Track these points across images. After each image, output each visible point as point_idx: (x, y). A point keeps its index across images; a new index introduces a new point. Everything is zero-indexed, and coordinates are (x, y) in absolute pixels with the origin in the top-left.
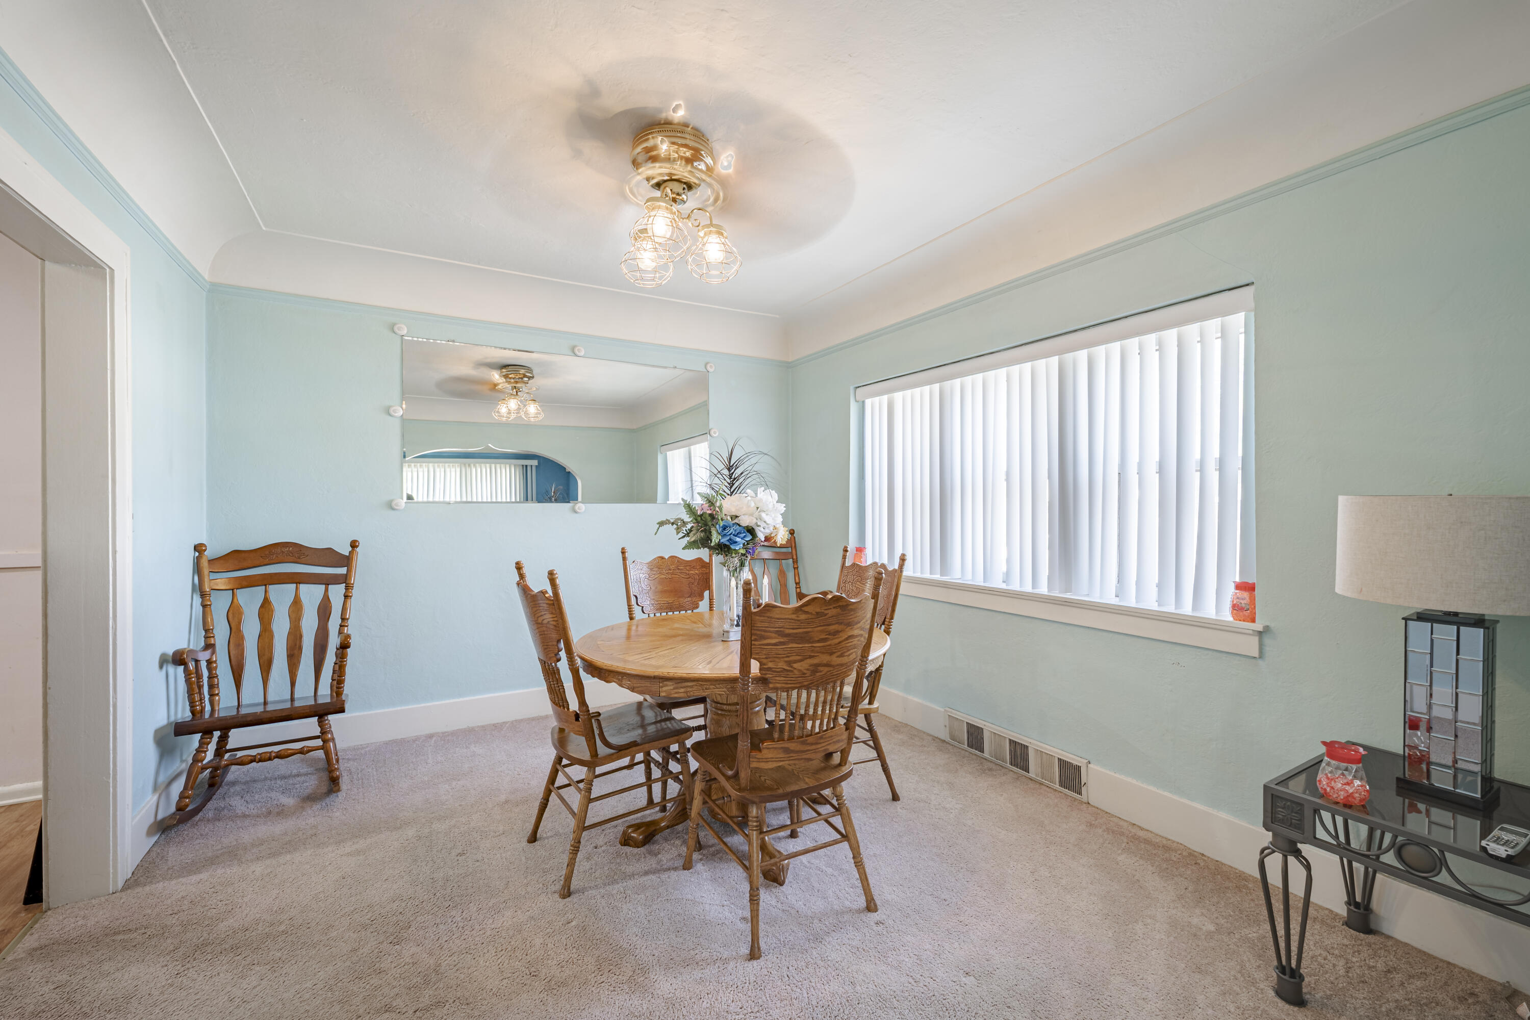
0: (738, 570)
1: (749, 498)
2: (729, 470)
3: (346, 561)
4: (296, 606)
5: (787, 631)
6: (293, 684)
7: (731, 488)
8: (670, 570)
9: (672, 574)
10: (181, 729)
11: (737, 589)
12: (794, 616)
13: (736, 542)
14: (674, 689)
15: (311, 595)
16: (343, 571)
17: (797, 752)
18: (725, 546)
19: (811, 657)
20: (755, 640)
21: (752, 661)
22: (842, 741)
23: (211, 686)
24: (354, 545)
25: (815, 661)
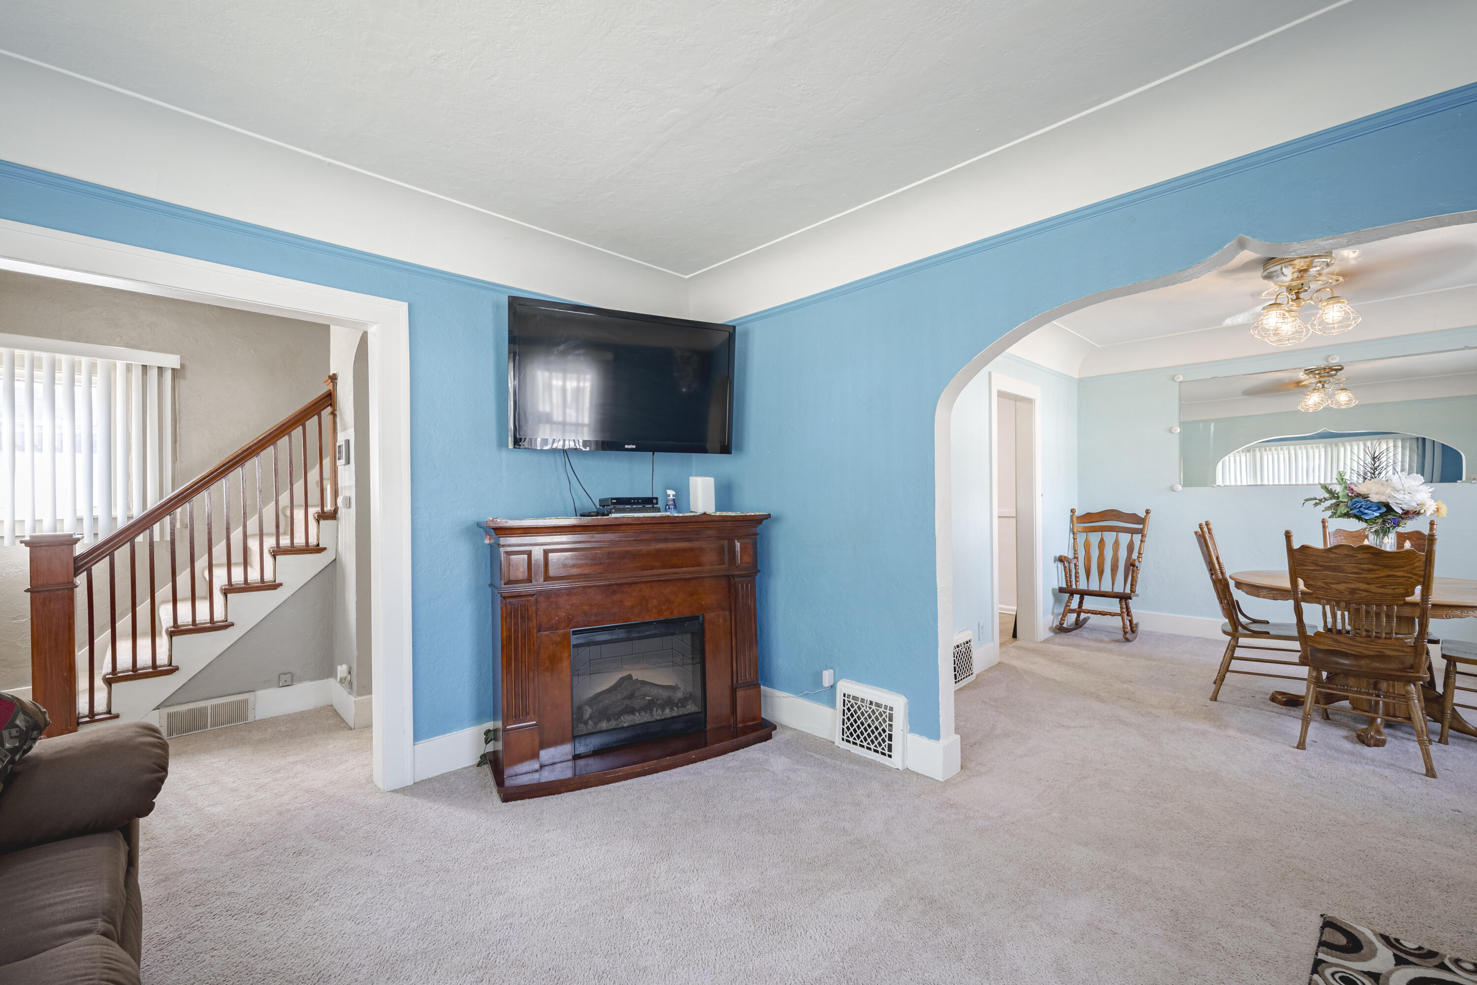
2: (1373, 460)
3: (1142, 521)
4: (1116, 543)
5: (1321, 563)
6: (1113, 584)
7: (1374, 473)
10: (1061, 590)
12: (1324, 555)
13: (1366, 514)
14: (1267, 594)
15: (1125, 538)
16: (1141, 526)
18: (1357, 516)
19: (1345, 582)
20: (1297, 566)
21: (1299, 579)
23: (1076, 577)
24: (1148, 512)
25: (1352, 586)
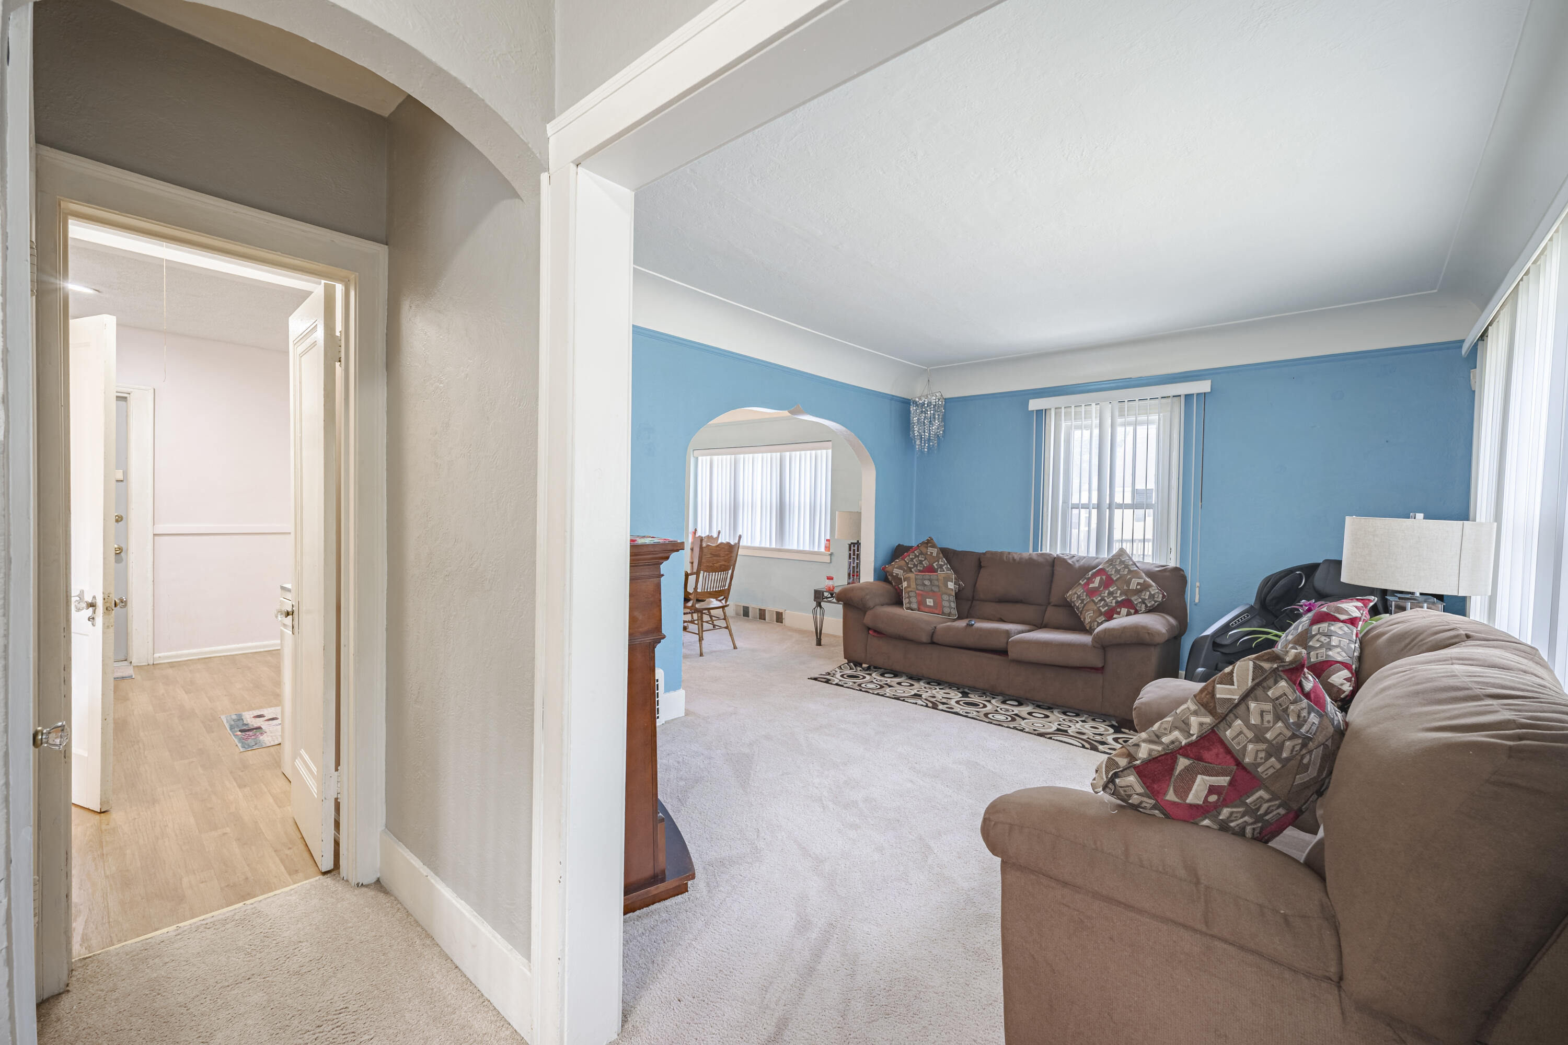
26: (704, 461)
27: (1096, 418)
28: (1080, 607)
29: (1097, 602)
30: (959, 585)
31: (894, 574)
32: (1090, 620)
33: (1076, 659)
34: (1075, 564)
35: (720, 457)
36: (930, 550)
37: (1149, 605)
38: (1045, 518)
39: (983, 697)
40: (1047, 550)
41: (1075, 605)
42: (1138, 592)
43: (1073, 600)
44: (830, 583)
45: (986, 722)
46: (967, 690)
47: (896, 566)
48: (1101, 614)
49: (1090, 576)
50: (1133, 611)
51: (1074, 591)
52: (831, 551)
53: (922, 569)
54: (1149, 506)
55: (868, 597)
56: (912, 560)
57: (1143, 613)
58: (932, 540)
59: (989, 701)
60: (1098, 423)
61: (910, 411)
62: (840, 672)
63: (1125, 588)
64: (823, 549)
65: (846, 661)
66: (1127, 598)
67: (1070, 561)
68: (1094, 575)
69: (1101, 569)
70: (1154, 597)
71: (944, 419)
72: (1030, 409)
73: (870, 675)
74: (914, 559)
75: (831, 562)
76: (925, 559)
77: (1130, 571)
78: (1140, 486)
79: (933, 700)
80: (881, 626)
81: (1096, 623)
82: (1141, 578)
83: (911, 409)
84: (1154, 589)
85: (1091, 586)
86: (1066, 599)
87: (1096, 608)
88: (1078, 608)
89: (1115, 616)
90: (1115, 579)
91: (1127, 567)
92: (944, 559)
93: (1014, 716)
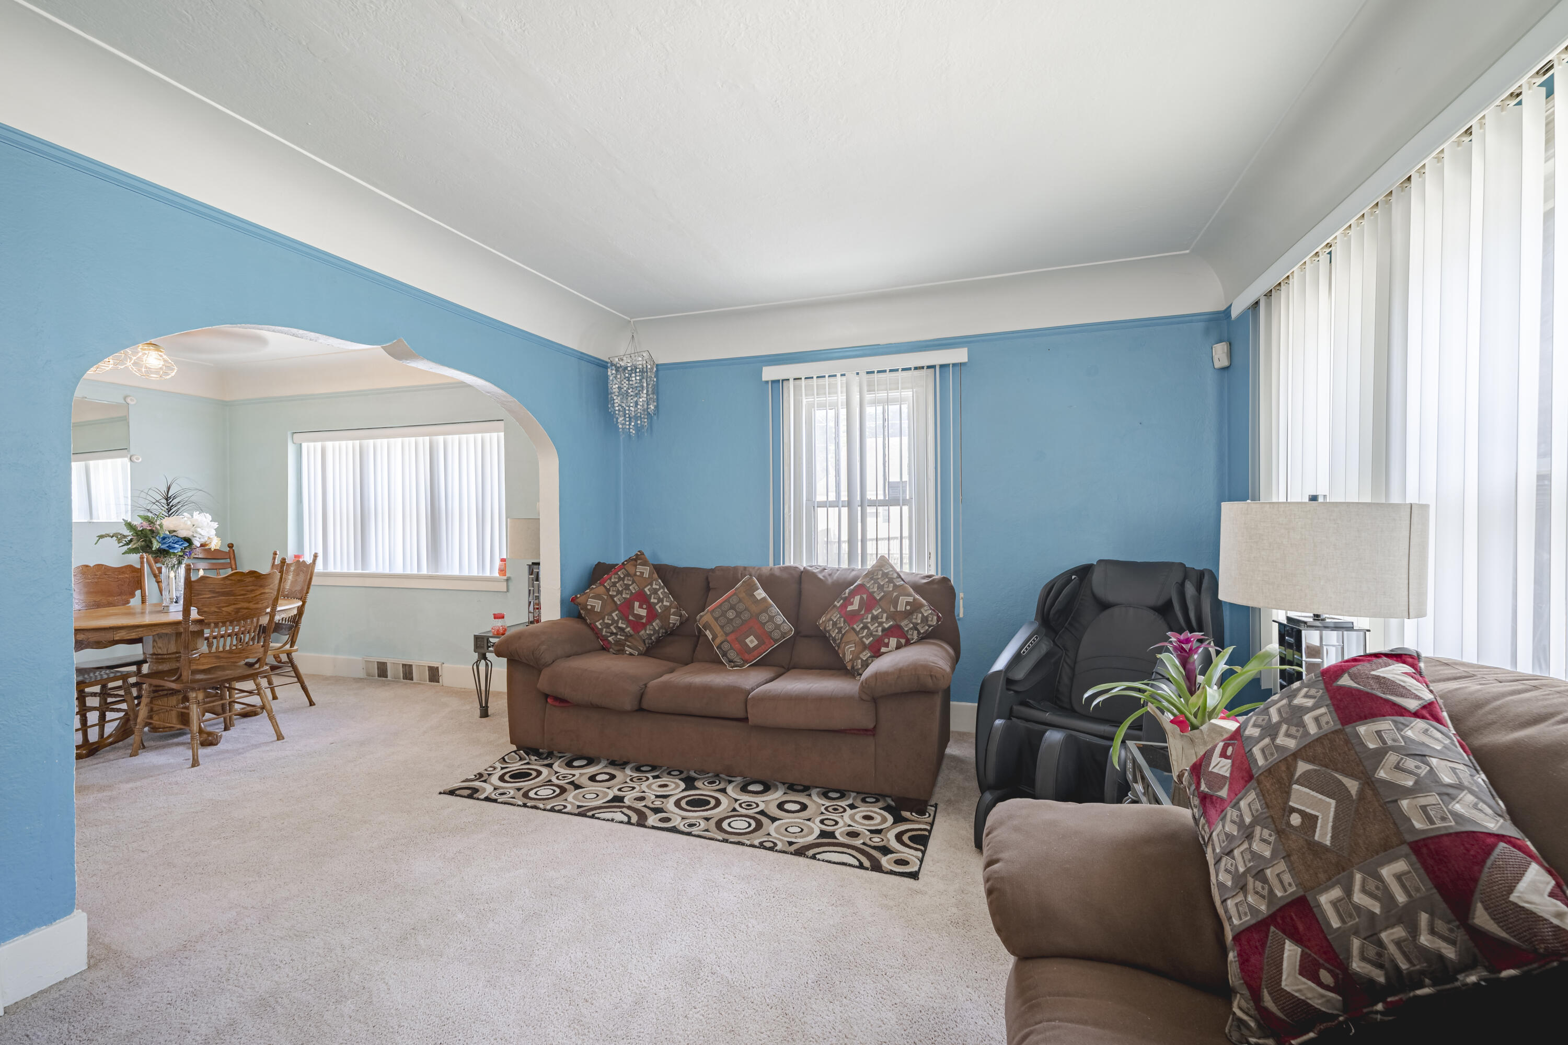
0: (176, 566)
1: (186, 519)
2: (167, 500)
5: (217, 590)
7: (169, 512)
8: (96, 575)
9: (99, 578)
11: (175, 579)
12: (222, 582)
13: (175, 548)
17: (226, 658)
18: (164, 550)
19: (234, 604)
20: (194, 596)
21: (192, 608)
22: (259, 652)
26: (311, 448)
27: (841, 393)
28: (837, 638)
29: (859, 631)
30: (681, 616)
31: (589, 607)
32: (851, 656)
33: (839, 720)
34: (827, 579)
35: (337, 443)
36: (640, 568)
37: (922, 631)
38: (787, 520)
39: (715, 782)
40: (790, 562)
41: (830, 635)
42: (908, 614)
43: (828, 629)
44: (499, 623)
45: (719, 841)
46: (692, 774)
47: (591, 595)
48: (865, 647)
49: (847, 595)
50: (903, 641)
51: (829, 616)
52: (508, 575)
53: (628, 596)
54: (905, 502)
55: (543, 647)
56: (614, 584)
57: (917, 642)
58: (643, 554)
59: (723, 791)
60: (845, 400)
61: (607, 377)
62: (502, 768)
63: (892, 609)
64: (496, 574)
65: (514, 748)
66: (895, 623)
67: (820, 576)
68: (853, 594)
69: (860, 585)
70: (927, 621)
71: (656, 390)
72: (764, 378)
73: (550, 766)
74: (617, 582)
75: (508, 591)
76: (633, 582)
77: (895, 587)
78: (894, 478)
79: (639, 805)
80: (565, 692)
81: (860, 661)
82: (909, 595)
83: (609, 373)
84: (927, 611)
85: (850, 608)
86: (818, 627)
87: (857, 639)
88: (834, 640)
89: (883, 650)
90: (878, 598)
91: (891, 581)
92: (660, 581)
93: (758, 816)
